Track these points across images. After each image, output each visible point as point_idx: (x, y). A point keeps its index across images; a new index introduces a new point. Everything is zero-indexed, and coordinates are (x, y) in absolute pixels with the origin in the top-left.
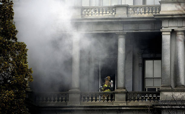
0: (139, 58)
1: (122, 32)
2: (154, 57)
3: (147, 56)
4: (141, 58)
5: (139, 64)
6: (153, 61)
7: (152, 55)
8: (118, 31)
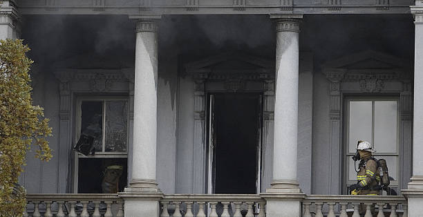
0: (333, 93)
1: (291, 12)
2: (377, 91)
3: (356, 87)
4: (338, 93)
5: (331, 111)
6: (373, 104)
7: (371, 86)
8: (278, 11)
